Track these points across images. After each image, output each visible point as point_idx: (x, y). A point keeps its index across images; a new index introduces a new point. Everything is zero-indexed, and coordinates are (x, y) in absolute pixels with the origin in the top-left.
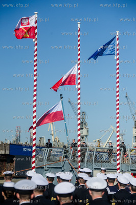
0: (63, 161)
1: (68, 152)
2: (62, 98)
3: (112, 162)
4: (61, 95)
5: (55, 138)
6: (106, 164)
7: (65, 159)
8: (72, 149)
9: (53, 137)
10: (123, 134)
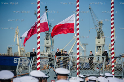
0: (48, 69)
1: (52, 60)
2: (47, 10)
3: (95, 69)
4: (46, 7)
5: (20, 48)
6: (90, 71)
7: (50, 67)
8: (57, 57)
9: (19, 47)
10: (86, 44)
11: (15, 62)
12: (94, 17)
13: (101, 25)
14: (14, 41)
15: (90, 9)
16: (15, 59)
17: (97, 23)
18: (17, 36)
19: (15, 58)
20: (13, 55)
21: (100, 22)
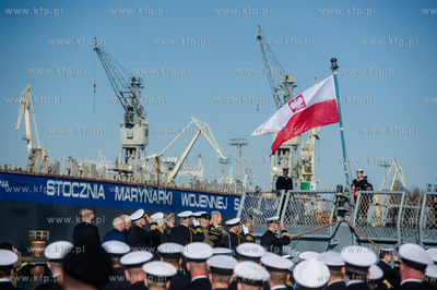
2: (335, 68)
4: (334, 61)
10: (241, 142)
11: (49, 193)
12: (269, 63)
13: (290, 87)
14: (17, 128)
15: (259, 38)
16: (51, 185)
17: (279, 80)
18: (27, 111)
19: (50, 182)
20: (44, 171)
21: (287, 77)
